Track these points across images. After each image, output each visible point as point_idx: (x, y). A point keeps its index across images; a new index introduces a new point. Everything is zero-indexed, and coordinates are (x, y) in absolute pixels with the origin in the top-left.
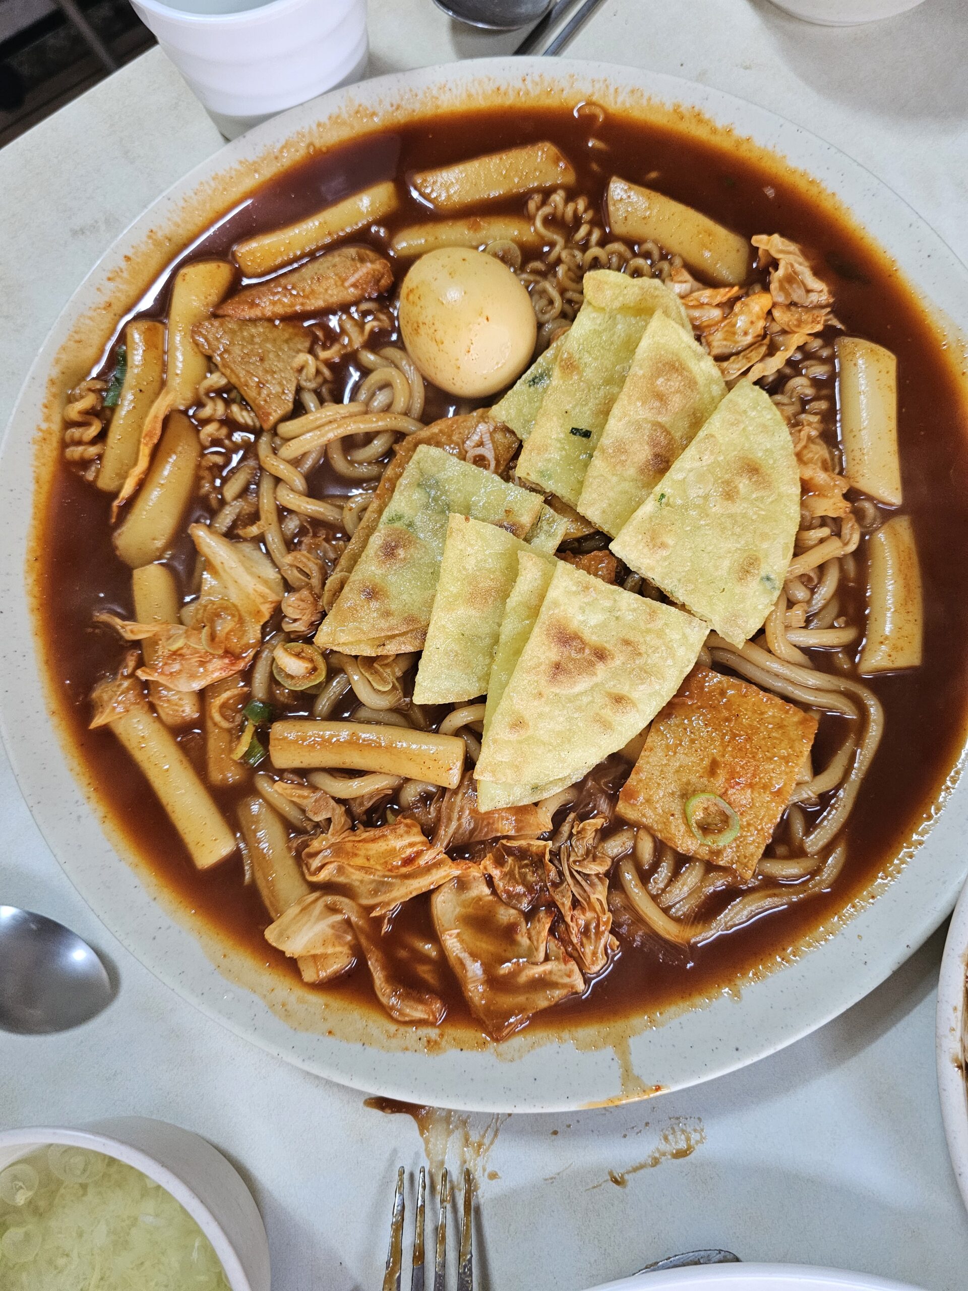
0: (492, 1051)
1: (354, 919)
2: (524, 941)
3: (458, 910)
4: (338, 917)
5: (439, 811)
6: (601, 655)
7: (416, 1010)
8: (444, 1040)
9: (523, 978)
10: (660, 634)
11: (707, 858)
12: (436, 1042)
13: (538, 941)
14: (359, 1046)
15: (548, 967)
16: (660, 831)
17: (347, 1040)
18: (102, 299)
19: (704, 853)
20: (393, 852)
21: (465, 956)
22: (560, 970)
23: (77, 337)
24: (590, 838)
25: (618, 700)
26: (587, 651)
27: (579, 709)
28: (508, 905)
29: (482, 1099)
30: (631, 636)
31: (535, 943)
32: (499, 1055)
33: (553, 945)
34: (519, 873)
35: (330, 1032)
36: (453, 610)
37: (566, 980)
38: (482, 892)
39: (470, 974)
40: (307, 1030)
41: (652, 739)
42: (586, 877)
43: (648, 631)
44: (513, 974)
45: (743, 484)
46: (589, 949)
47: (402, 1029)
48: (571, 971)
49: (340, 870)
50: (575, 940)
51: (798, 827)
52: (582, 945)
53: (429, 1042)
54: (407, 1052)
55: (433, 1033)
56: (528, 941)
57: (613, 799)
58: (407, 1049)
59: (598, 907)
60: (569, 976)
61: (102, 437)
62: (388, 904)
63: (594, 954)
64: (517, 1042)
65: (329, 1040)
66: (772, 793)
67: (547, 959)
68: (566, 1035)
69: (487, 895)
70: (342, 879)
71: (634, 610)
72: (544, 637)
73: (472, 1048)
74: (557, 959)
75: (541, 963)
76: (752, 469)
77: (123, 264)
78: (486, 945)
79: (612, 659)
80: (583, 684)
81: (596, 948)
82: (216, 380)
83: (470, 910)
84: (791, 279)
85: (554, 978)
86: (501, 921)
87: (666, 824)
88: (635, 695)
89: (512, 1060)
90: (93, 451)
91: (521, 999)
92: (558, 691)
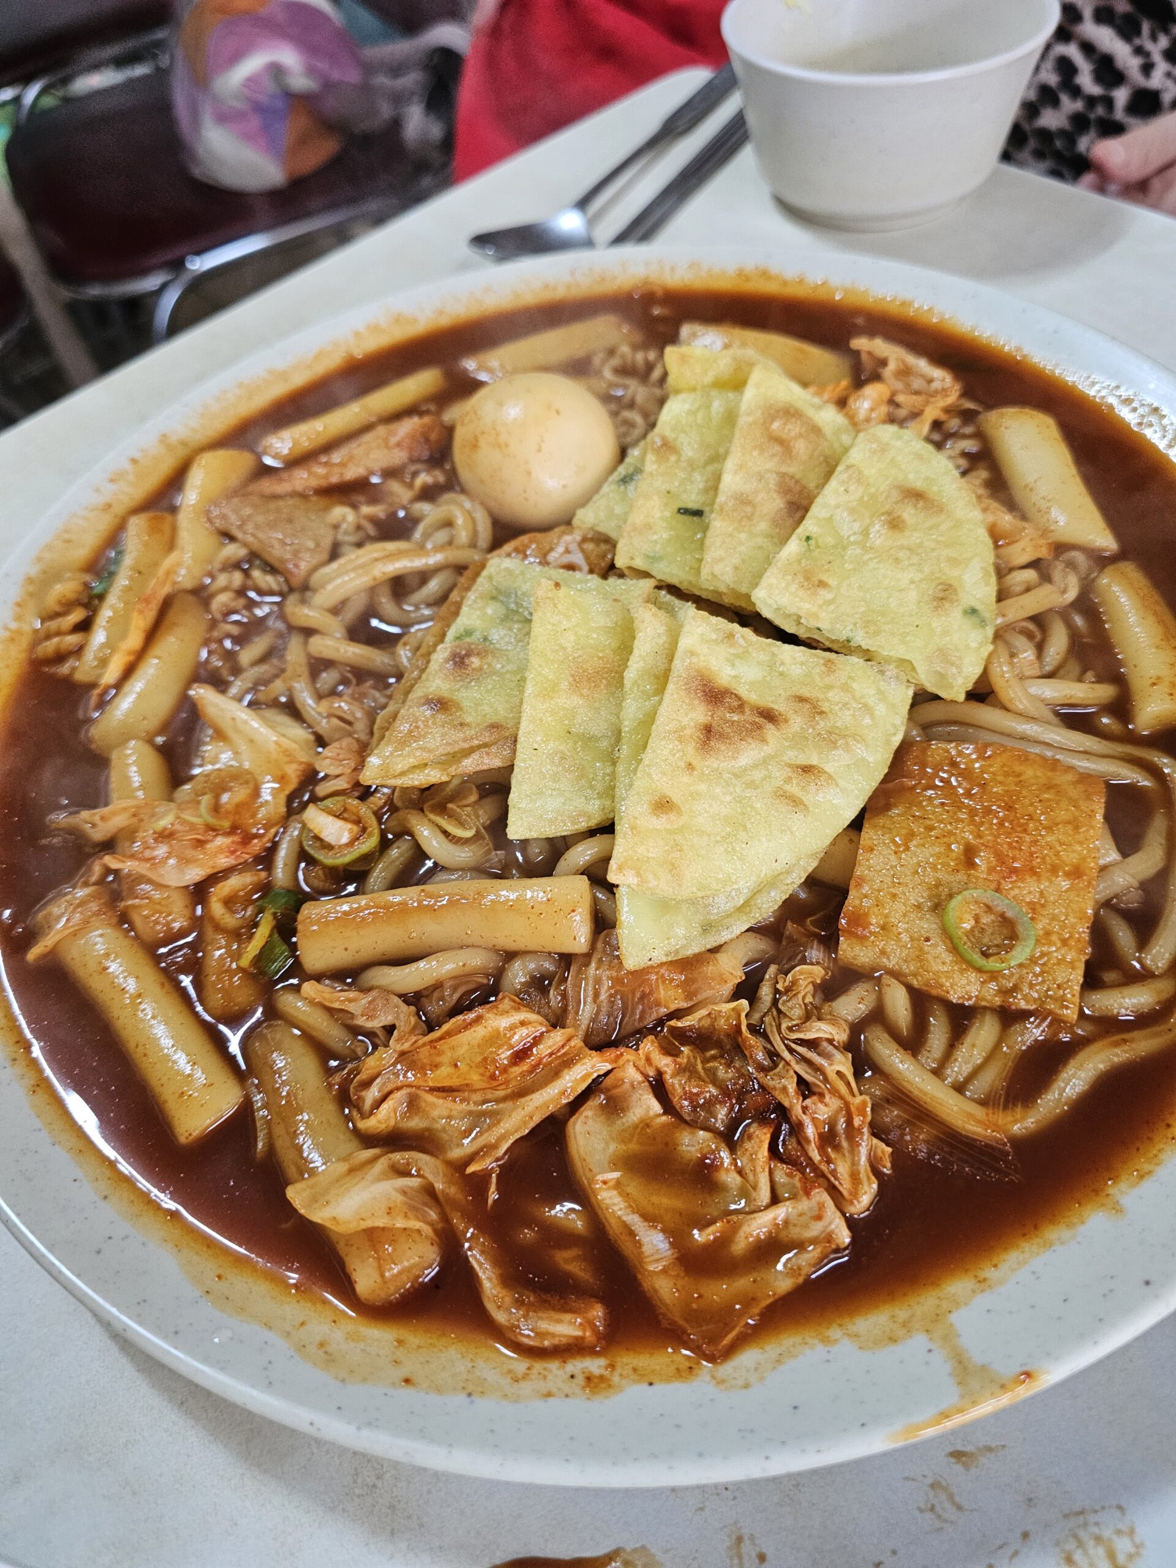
0: (708, 1378)
1: (439, 1186)
2: (731, 1179)
3: (613, 1147)
4: (414, 1182)
5: (564, 996)
6: (769, 716)
7: (559, 1321)
8: (617, 1373)
9: (740, 1245)
10: (845, 688)
11: (998, 1001)
12: (602, 1378)
13: (754, 1171)
14: (462, 1398)
15: (780, 1213)
16: (915, 975)
17: (439, 1390)
18: (100, 500)
19: (990, 994)
20: (496, 1039)
21: (634, 1220)
22: (800, 1215)
23: (67, 536)
24: (805, 992)
25: (807, 769)
26: (747, 710)
27: (751, 785)
28: (694, 1125)
29: (701, 1455)
30: (805, 692)
31: (751, 1177)
32: (721, 1382)
33: (782, 1173)
34: (704, 1069)
35: (407, 1381)
36: (552, 698)
37: (815, 1230)
38: (648, 1109)
39: (647, 1249)
40: (365, 1380)
41: (869, 834)
42: (812, 1044)
43: (830, 687)
44: (723, 1242)
45: (909, 513)
46: (843, 1168)
47: (539, 1366)
48: (821, 1206)
49: (413, 1104)
50: (816, 1156)
51: (1123, 936)
52: (829, 1161)
53: (589, 1379)
54: (551, 1400)
55: (595, 1365)
56: (738, 1179)
57: (830, 942)
58: (549, 1395)
59: (843, 1089)
60: (819, 1218)
61: (85, 626)
62: (494, 1147)
63: (855, 1177)
64: (748, 1358)
65: (407, 1392)
66: (1068, 875)
67: (775, 1200)
68: (835, 1332)
69: (659, 1115)
70: (415, 1123)
71: (802, 663)
72: (682, 693)
73: (668, 1380)
74: (794, 1197)
75: (767, 1207)
76: (915, 496)
77: (129, 467)
78: (666, 1201)
79: (786, 721)
80: (749, 754)
81: (854, 1163)
82: (232, 551)
83: (634, 1147)
84: (905, 372)
85: (795, 1233)
86: (688, 1156)
87: (920, 958)
88: (829, 768)
89: (747, 1386)
90: (72, 640)
91: (742, 1283)
92: (715, 765)
